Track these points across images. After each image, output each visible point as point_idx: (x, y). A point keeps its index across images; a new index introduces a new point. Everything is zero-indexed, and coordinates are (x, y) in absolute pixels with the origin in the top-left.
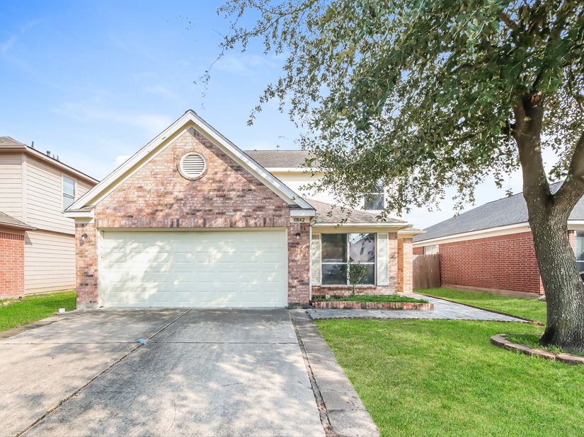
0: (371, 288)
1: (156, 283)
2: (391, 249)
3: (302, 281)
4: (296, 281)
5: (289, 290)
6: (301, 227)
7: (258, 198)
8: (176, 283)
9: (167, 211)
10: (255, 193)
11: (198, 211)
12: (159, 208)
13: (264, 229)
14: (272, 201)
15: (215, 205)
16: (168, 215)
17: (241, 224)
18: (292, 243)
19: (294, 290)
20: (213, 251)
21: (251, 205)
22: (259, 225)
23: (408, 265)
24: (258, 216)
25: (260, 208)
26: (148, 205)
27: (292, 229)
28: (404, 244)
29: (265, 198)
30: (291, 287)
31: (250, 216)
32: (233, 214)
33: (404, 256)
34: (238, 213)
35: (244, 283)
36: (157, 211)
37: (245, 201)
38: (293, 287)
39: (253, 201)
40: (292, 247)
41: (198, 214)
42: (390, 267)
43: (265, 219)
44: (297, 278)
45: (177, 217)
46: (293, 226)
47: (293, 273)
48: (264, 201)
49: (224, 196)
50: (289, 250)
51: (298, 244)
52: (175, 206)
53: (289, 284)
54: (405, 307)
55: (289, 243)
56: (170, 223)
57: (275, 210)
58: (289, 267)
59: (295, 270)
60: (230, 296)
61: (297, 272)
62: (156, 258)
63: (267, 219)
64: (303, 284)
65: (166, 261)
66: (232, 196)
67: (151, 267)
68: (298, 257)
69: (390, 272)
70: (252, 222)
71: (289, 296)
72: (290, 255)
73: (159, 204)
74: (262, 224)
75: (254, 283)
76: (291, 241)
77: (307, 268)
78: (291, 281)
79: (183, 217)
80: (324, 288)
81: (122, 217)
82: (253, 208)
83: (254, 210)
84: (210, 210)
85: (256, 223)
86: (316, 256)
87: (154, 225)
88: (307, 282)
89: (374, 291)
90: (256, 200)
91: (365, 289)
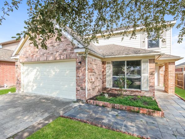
0: (138, 91)
1: (36, 84)
2: (150, 69)
3: (82, 88)
4: (79, 87)
5: (76, 92)
6: (82, 58)
7: (65, 45)
8: (41, 85)
9: (36, 54)
10: (63, 43)
11: (45, 53)
12: (34, 53)
13: (67, 60)
14: (70, 46)
15: (50, 50)
16: (36, 56)
17: (58, 58)
18: (78, 67)
19: (78, 92)
20: (52, 71)
21: (62, 48)
22: (64, 58)
23: (172, 78)
24: (64, 53)
25: (65, 50)
26: (31, 52)
27: (78, 59)
28: (169, 66)
29: (67, 45)
30: (77, 90)
31: (61, 54)
32: (55, 53)
33: (169, 72)
34: (58, 53)
35: (62, 86)
36: (33, 54)
37: (60, 47)
38: (79, 91)
39: (63, 47)
40: (78, 69)
41: (45, 55)
42: (150, 80)
43: (67, 55)
44: (80, 86)
45: (39, 56)
46: (78, 58)
47: (78, 83)
48: (67, 46)
49: (53, 46)
50: (77, 71)
51: (80, 67)
52: (38, 52)
53: (77, 89)
54: (141, 111)
55: (76, 67)
56: (37, 59)
57: (71, 50)
58: (76, 79)
59: (79, 81)
60: (57, 92)
61: (80, 82)
62: (36, 74)
63: (68, 55)
64: (83, 89)
65: (39, 75)
66: (55, 45)
67: (35, 78)
68: (81, 75)
69: (150, 83)
70: (62, 57)
71: (77, 95)
72: (77, 73)
73: (34, 52)
74: (66, 58)
75: (66, 86)
76: (77, 66)
77: (84, 80)
78: (77, 87)
79: (41, 56)
80: (113, 89)
81: (25, 58)
82: (63, 50)
83: (63, 51)
84: (48, 53)
85: (63, 58)
86: (109, 73)
87: (33, 60)
88: (84, 88)
89: (140, 93)
90: (64, 46)
91: (135, 92)
